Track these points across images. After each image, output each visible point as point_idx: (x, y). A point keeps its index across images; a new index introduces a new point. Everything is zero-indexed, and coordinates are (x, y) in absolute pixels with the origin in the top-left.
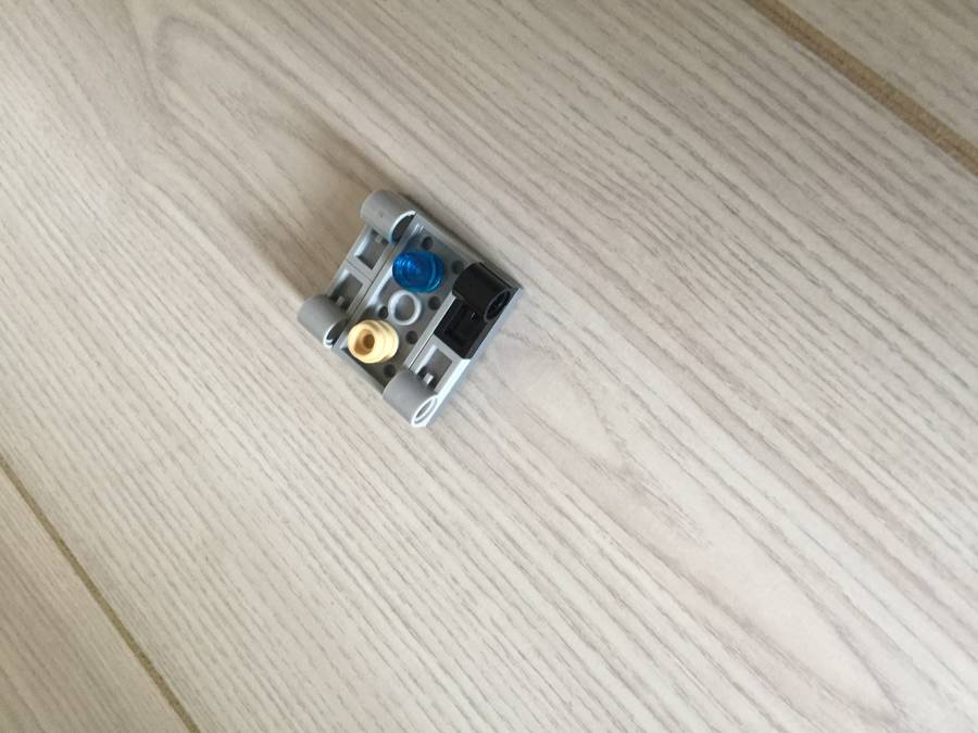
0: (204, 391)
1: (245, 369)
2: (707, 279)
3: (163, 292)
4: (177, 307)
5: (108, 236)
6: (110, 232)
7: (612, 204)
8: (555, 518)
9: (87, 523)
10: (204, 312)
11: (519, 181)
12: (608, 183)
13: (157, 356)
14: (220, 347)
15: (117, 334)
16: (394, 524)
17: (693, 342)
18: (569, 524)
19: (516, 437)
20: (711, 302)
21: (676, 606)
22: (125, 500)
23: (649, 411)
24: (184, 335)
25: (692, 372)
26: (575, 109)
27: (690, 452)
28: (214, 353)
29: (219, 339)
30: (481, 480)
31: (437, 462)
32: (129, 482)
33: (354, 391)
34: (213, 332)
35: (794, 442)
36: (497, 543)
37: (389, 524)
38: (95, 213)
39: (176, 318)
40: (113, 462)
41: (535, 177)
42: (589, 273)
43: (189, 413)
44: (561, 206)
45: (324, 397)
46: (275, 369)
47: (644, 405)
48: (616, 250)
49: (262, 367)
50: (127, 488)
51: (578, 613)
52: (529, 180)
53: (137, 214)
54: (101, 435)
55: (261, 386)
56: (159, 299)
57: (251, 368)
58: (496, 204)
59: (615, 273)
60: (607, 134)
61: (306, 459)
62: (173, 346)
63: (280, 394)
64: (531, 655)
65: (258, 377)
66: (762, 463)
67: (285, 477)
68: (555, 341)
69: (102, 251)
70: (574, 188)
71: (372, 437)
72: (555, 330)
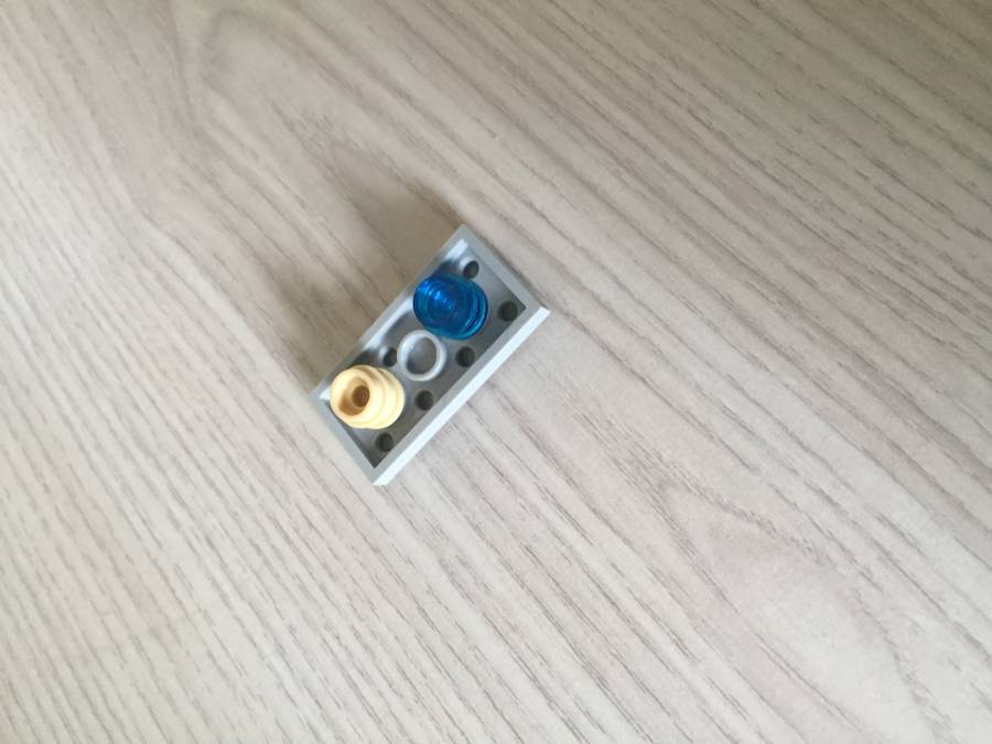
0: (203, 548)
1: (274, 520)
3: (161, 391)
4: (180, 417)
5: (90, 305)
6: (93, 297)
7: (943, 318)
10: (219, 427)
11: (772, 270)
12: (936, 284)
13: (138, 486)
14: (238, 483)
15: (82, 447)
22: (55, 700)
24: (184, 459)
26: (880, 165)
28: (228, 492)
29: (239, 472)
31: (587, 714)
32: (65, 672)
33: (451, 575)
34: (229, 459)
38: (76, 271)
39: (176, 434)
40: (46, 639)
41: (801, 264)
42: (896, 428)
43: (174, 580)
44: (846, 315)
45: (398, 579)
46: (323, 526)
48: (945, 392)
49: (301, 521)
50: (61, 684)
52: (790, 268)
53: (140, 278)
54: (34, 595)
55: (295, 550)
56: (153, 402)
57: (284, 521)
58: (728, 302)
59: (944, 430)
60: (941, 207)
61: (356, 677)
62: (164, 473)
63: (325, 566)
65: (291, 534)
67: (317, 702)
68: (822, 532)
69: (78, 325)
70: (873, 287)
71: (476, 657)
72: (825, 515)
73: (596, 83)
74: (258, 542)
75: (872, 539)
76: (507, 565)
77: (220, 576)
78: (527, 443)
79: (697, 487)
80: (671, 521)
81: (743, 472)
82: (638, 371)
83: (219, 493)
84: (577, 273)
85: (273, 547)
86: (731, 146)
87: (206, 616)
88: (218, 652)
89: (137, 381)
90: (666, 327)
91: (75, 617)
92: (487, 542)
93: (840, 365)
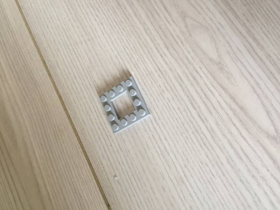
0: (100, 25)
1: (115, 20)
2: (258, 15)
8: (195, 73)
9: (54, 57)
10: (107, 3)
13: (89, 13)
14: (109, 14)
15: (79, 6)
16: (147, 69)
17: (249, 31)
18: (198, 75)
19: (190, 50)
20: (258, 21)
21: (223, 101)
22: (67, 52)
23: (231, 48)
24: (99, 9)
25: (246, 39)
27: (239, 60)
28: (107, 15)
29: (109, 11)
30: (176, 60)
31: (164, 54)
32: (70, 47)
33: (146, 31)
34: (108, 9)
35: (270, 61)
36: (175, 78)
37: (145, 69)
40: (67, 41)
42: (225, 8)
43: (94, 31)
46: (124, 22)
47: (230, 46)
48: (234, 3)
49: (120, 21)
50: (69, 49)
51: (194, 100)
54: (66, 33)
55: (118, 26)
59: (232, 9)
61: (125, 48)
62: (95, 11)
63: (123, 29)
64: (176, 109)
65: (118, 23)
66: (259, 65)
67: (118, 52)
68: (209, 25)
71: (147, 45)
74: (111, 24)
75: (217, 26)
76: (156, 29)
77: (103, 30)
79: (191, 17)
80: (185, 23)
81: (199, 15)
85: (114, 25)
88: (101, 43)
91: (74, 37)
92: (153, 26)
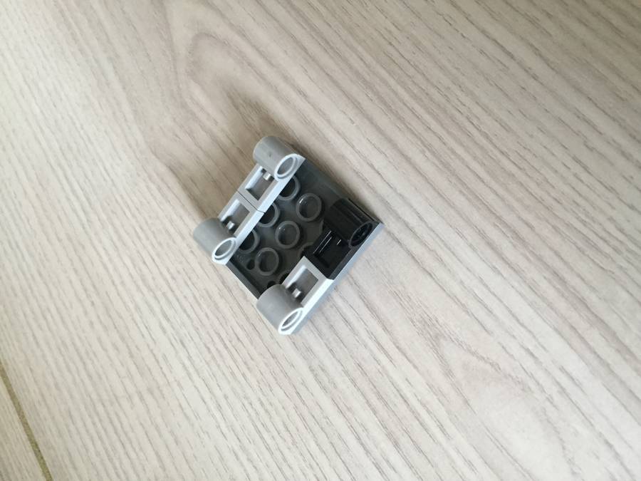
0: (179, 346)
1: (218, 334)
3: (158, 255)
4: (168, 270)
5: (120, 201)
6: (121, 196)
7: (607, 256)
9: (60, 435)
10: (190, 278)
11: (510, 218)
12: (604, 234)
13: (144, 308)
14: (199, 311)
15: (113, 282)
22: (94, 424)
23: (622, 464)
24: (170, 295)
26: (578, 161)
28: (193, 315)
29: (199, 305)
31: (388, 461)
32: (100, 409)
33: (316, 376)
34: (195, 297)
38: (112, 180)
39: (166, 280)
40: (90, 389)
41: (526, 216)
42: (574, 317)
43: (162, 362)
44: (551, 249)
45: (286, 375)
46: (246, 341)
47: (617, 456)
48: (605, 300)
49: (233, 336)
50: (98, 414)
52: (520, 218)
53: (148, 187)
55: (229, 352)
56: (154, 260)
57: (224, 335)
58: (482, 234)
59: (602, 321)
60: (611, 189)
61: (260, 427)
62: (159, 302)
63: (245, 363)
65: (227, 343)
67: (238, 439)
68: (527, 373)
69: (112, 212)
70: (567, 233)
71: (327, 423)
72: (529, 363)
73: (415, 97)
74: (208, 345)
75: (555, 380)
76: (346, 372)
77: (187, 363)
78: (361, 304)
79: (457, 340)
80: (441, 358)
81: (485, 334)
82: (428, 269)
83: (188, 316)
84: (396, 208)
85: (217, 349)
86: (491, 141)
87: (179, 384)
88: (184, 405)
89: (145, 247)
90: (445, 245)
91: (107, 377)
92: (337, 359)
93: (545, 278)
